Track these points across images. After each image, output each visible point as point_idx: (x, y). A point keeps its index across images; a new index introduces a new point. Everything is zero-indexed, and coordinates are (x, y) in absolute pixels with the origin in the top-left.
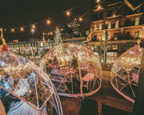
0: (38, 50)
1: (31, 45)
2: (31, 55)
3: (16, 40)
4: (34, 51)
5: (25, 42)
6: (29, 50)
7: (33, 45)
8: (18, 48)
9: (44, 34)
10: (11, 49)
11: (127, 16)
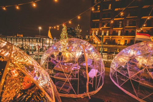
0: (43, 46)
1: (37, 41)
2: (35, 50)
3: (21, 34)
4: (39, 47)
5: (30, 37)
6: (33, 45)
7: (38, 41)
8: (21, 43)
9: (50, 28)
10: (13, 42)
11: (114, 29)
